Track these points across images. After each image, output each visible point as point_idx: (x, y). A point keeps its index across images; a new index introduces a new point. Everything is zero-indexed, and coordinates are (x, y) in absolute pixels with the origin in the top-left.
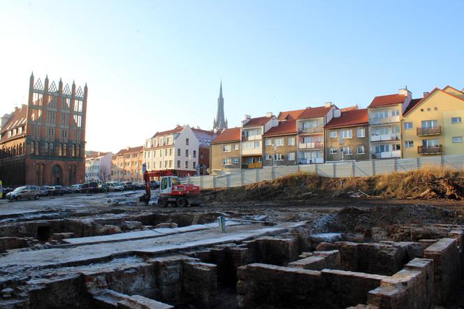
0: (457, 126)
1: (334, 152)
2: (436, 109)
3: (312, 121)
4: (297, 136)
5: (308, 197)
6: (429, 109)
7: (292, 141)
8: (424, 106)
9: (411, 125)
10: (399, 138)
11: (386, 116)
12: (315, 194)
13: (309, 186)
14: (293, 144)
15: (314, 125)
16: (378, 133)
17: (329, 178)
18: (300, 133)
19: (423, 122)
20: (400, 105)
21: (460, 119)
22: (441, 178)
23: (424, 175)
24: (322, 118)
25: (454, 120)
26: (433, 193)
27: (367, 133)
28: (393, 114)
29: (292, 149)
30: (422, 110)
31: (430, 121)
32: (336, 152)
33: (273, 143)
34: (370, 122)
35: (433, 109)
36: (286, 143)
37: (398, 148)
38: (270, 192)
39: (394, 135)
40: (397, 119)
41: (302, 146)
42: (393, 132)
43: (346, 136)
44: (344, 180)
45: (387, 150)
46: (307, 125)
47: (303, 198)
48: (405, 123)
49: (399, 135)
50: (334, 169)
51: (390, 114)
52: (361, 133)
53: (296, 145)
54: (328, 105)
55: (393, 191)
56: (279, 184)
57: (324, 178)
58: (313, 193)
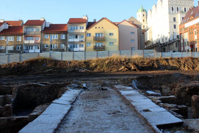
0: (111, 37)
1: (46, 46)
2: (102, 28)
3: (33, 28)
4: (23, 36)
5: (51, 72)
6: (99, 28)
7: (20, 39)
8: (97, 26)
9: (90, 35)
10: (84, 41)
11: (77, 29)
12: (55, 70)
13: (49, 66)
14: (20, 40)
15: (35, 30)
16: (72, 37)
17: (60, 61)
18: (25, 34)
19: (96, 34)
20: (85, 24)
21: (113, 34)
22: (124, 61)
23: (115, 60)
24: (40, 26)
25: (110, 34)
26: (126, 69)
27: (66, 37)
28: (81, 28)
29: (20, 44)
30: (96, 28)
31: (99, 34)
32: (48, 46)
33: (6, 39)
34: (69, 31)
35: (101, 28)
36: (15, 39)
37: (82, 46)
38: (23, 69)
39: (81, 39)
40: (83, 31)
41: (26, 42)
42: (80, 38)
43: (54, 38)
44: (70, 62)
45: (76, 47)
46: (30, 30)
47: (48, 73)
48: (87, 34)
49: (83, 39)
50: (62, 56)
51: (79, 28)
52: (63, 37)
53: (22, 41)
54: (42, 20)
55: (101, 68)
56: (27, 64)
57: (57, 61)
58: (53, 70)
